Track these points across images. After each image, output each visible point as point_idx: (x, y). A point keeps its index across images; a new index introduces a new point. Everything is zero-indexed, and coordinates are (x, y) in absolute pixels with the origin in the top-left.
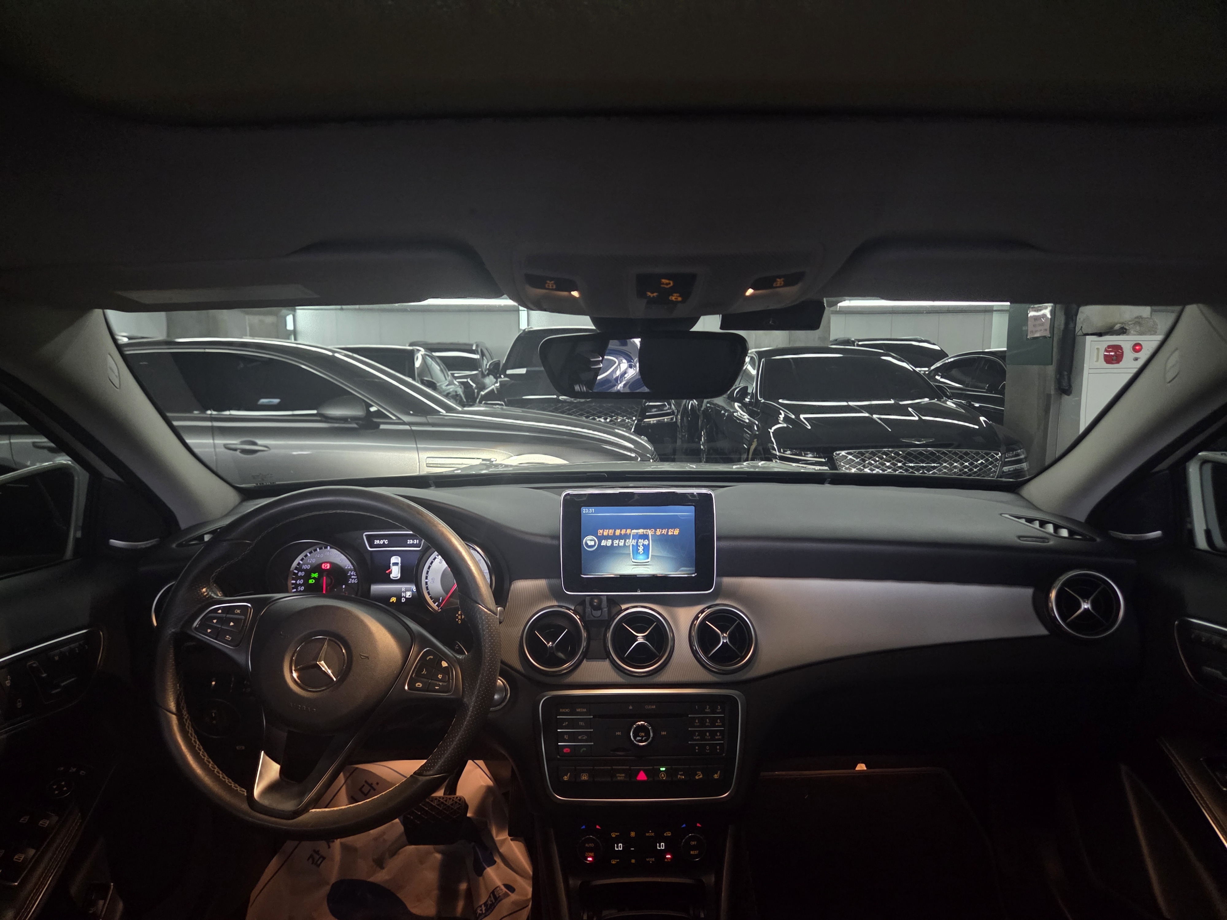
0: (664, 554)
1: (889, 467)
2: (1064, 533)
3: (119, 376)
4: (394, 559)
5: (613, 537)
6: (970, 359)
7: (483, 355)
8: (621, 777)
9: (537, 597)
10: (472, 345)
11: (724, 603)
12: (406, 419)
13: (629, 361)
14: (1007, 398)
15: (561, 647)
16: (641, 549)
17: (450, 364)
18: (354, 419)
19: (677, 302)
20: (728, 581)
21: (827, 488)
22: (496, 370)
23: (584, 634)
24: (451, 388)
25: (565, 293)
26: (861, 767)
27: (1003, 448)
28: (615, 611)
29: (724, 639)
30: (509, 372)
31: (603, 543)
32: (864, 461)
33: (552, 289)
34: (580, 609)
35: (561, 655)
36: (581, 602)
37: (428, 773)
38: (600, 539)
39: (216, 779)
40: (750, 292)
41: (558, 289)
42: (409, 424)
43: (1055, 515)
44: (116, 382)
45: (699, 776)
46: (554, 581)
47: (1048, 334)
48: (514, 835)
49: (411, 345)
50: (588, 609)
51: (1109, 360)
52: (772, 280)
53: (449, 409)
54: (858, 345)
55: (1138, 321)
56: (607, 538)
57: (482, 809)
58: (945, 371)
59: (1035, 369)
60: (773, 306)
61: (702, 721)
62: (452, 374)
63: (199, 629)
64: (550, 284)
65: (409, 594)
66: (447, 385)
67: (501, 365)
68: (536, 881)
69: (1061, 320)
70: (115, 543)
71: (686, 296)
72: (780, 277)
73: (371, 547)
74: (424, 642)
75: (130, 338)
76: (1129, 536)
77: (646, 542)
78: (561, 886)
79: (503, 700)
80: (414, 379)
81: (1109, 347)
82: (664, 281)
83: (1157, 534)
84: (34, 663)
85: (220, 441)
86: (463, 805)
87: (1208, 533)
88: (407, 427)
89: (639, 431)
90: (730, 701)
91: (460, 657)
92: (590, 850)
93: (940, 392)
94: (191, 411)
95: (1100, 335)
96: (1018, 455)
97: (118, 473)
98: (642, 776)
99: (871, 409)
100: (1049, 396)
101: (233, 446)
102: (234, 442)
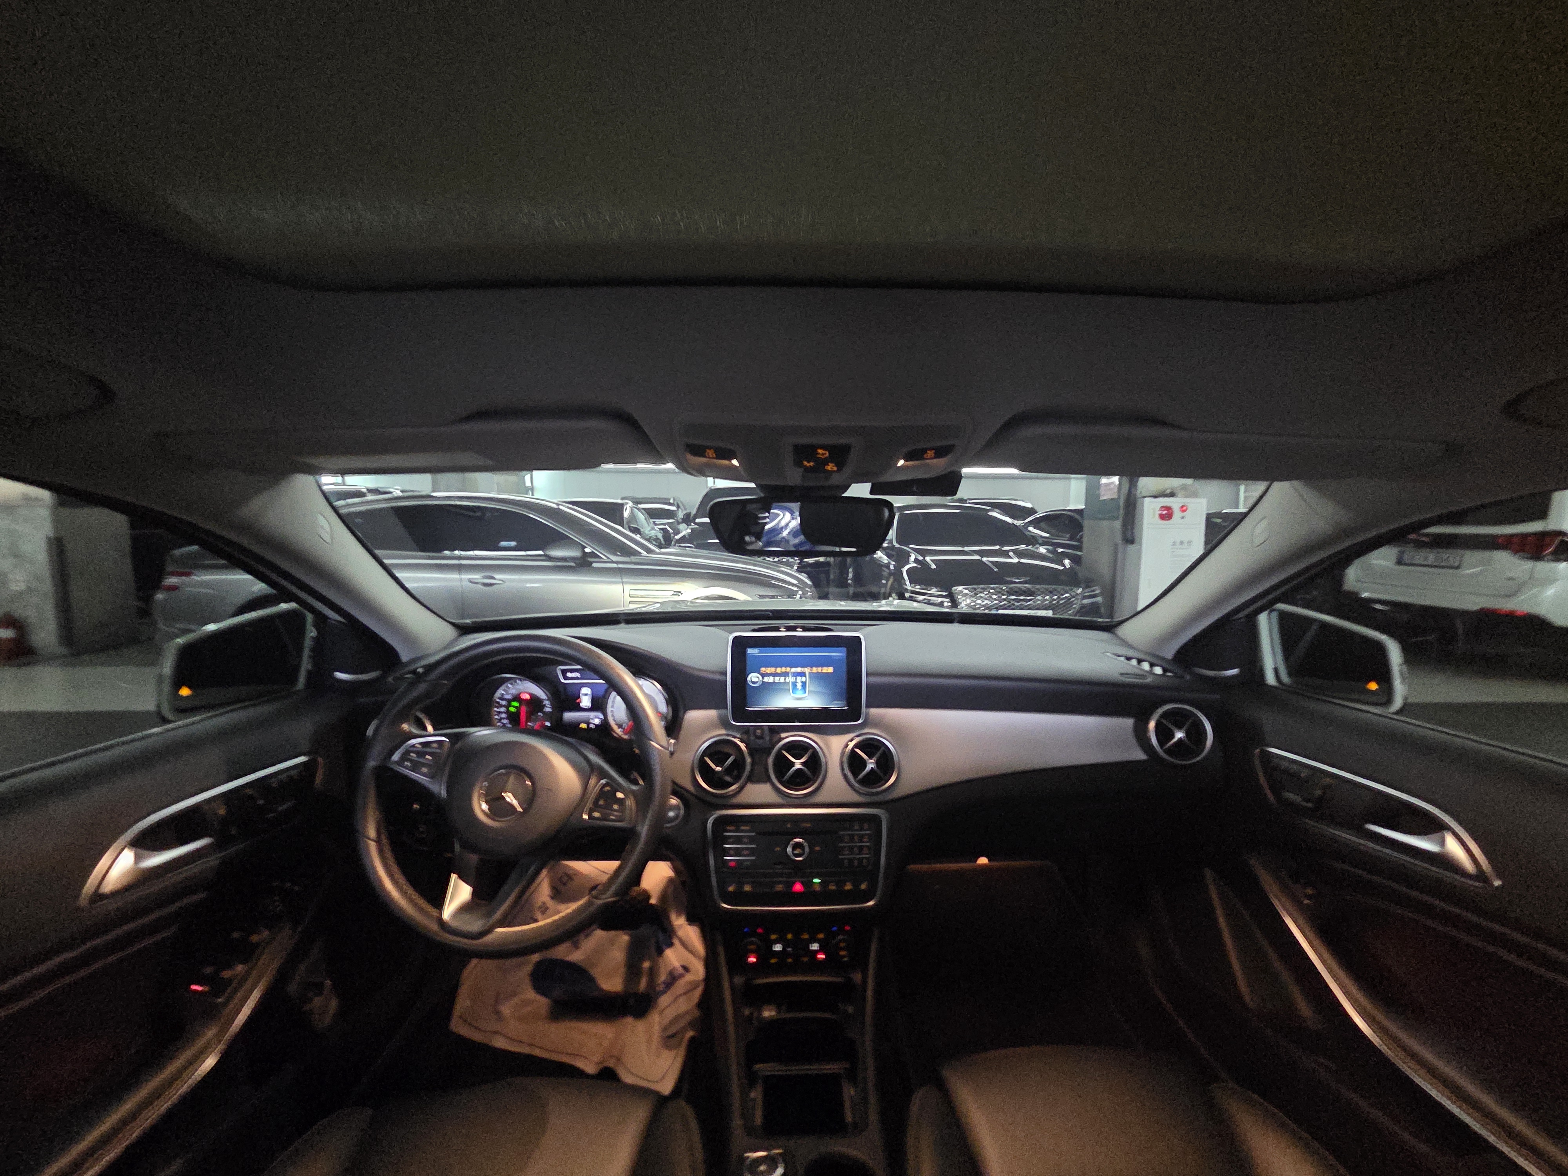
0: (819, 689)
1: (995, 599)
2: (1158, 670)
3: (331, 531)
4: (585, 690)
5: (775, 675)
6: (1056, 515)
7: (678, 507)
8: (779, 888)
9: (708, 726)
10: (670, 499)
11: (871, 732)
12: (614, 558)
13: (792, 514)
14: (1085, 545)
15: (728, 771)
16: (799, 685)
17: (653, 514)
18: (573, 559)
19: (832, 472)
20: (874, 711)
21: (956, 627)
22: (688, 519)
23: (749, 760)
24: (653, 533)
25: (726, 462)
26: (983, 860)
27: (1083, 585)
28: (775, 739)
29: (871, 764)
30: (698, 521)
31: (766, 679)
32: (976, 594)
33: (713, 458)
34: (745, 737)
35: (728, 779)
36: (746, 731)
37: (604, 896)
38: (763, 675)
39: (410, 900)
40: (901, 463)
41: (718, 458)
42: (617, 563)
43: (1146, 653)
44: (327, 538)
45: (848, 887)
46: (723, 711)
47: (1115, 496)
48: (691, 920)
49: (623, 499)
50: (752, 738)
51: (1162, 517)
52: (924, 451)
53: (649, 551)
54: (970, 503)
55: (1184, 488)
56: (769, 675)
57: (664, 897)
58: (1036, 523)
59: (1105, 524)
60: (920, 475)
61: (852, 837)
62: (654, 522)
63: (400, 763)
64: (710, 453)
65: (597, 721)
66: (650, 531)
67: (692, 516)
68: (707, 966)
69: (1126, 486)
70: (340, 675)
71: (840, 466)
72: (931, 449)
73: (565, 679)
74: (603, 774)
75: (402, 491)
76: (1211, 673)
77: (804, 679)
78: (726, 985)
79: (677, 817)
80: (623, 527)
81: (1162, 507)
82: (820, 451)
83: (1234, 672)
84: (250, 792)
85: (466, 576)
86: (646, 895)
87: (1276, 670)
88: (615, 565)
89: (799, 570)
90: (874, 820)
91: (634, 788)
92: (752, 951)
93: (1033, 540)
94: (441, 551)
95: (1155, 497)
96: (1094, 591)
97: (340, 615)
98: (798, 887)
99: (982, 553)
100: (1116, 545)
101: (476, 581)
102: (477, 576)
